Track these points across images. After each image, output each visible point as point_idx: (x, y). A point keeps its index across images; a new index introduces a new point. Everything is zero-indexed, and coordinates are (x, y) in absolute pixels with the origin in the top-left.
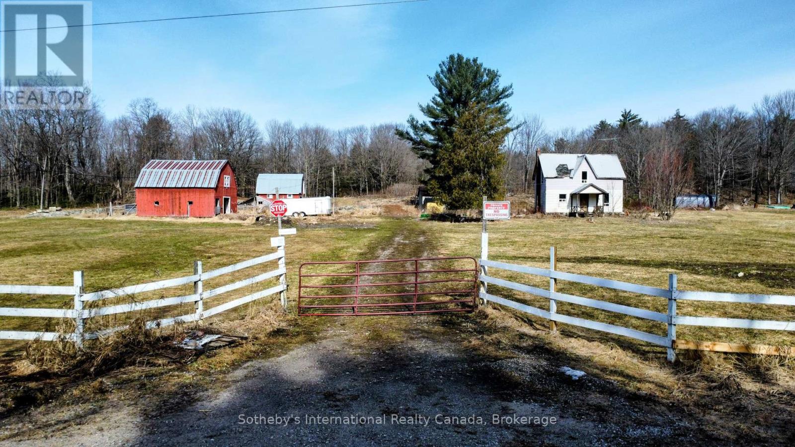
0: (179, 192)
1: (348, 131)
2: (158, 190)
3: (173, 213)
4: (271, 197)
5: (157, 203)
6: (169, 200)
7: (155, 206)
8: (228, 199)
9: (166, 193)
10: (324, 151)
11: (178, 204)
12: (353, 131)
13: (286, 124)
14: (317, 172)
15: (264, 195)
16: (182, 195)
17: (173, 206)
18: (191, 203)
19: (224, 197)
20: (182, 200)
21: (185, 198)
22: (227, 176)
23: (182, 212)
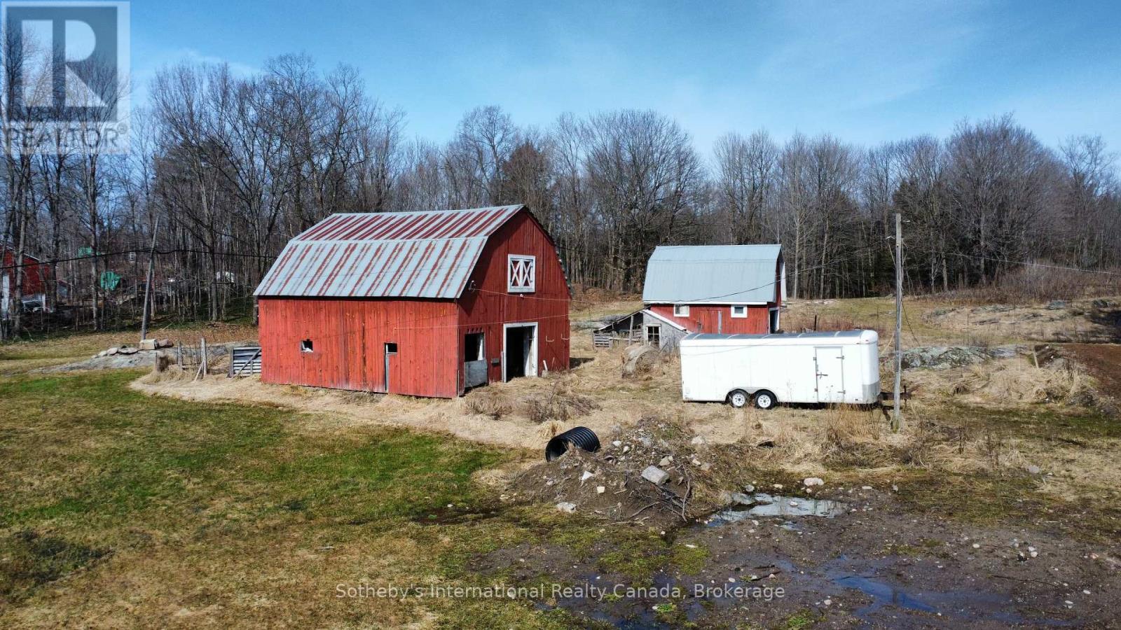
0: (362, 312)
1: (890, 151)
2: (310, 304)
3: (347, 380)
4: (685, 312)
5: (308, 344)
6: (337, 336)
7: (304, 356)
8: (531, 328)
9: (329, 314)
10: (837, 196)
11: (358, 350)
12: (902, 150)
13: (756, 140)
14: (822, 238)
15: (666, 308)
16: (371, 322)
17: (346, 353)
18: (393, 348)
19: (505, 326)
20: (371, 336)
21: (379, 329)
22: (522, 259)
23: (369, 375)
